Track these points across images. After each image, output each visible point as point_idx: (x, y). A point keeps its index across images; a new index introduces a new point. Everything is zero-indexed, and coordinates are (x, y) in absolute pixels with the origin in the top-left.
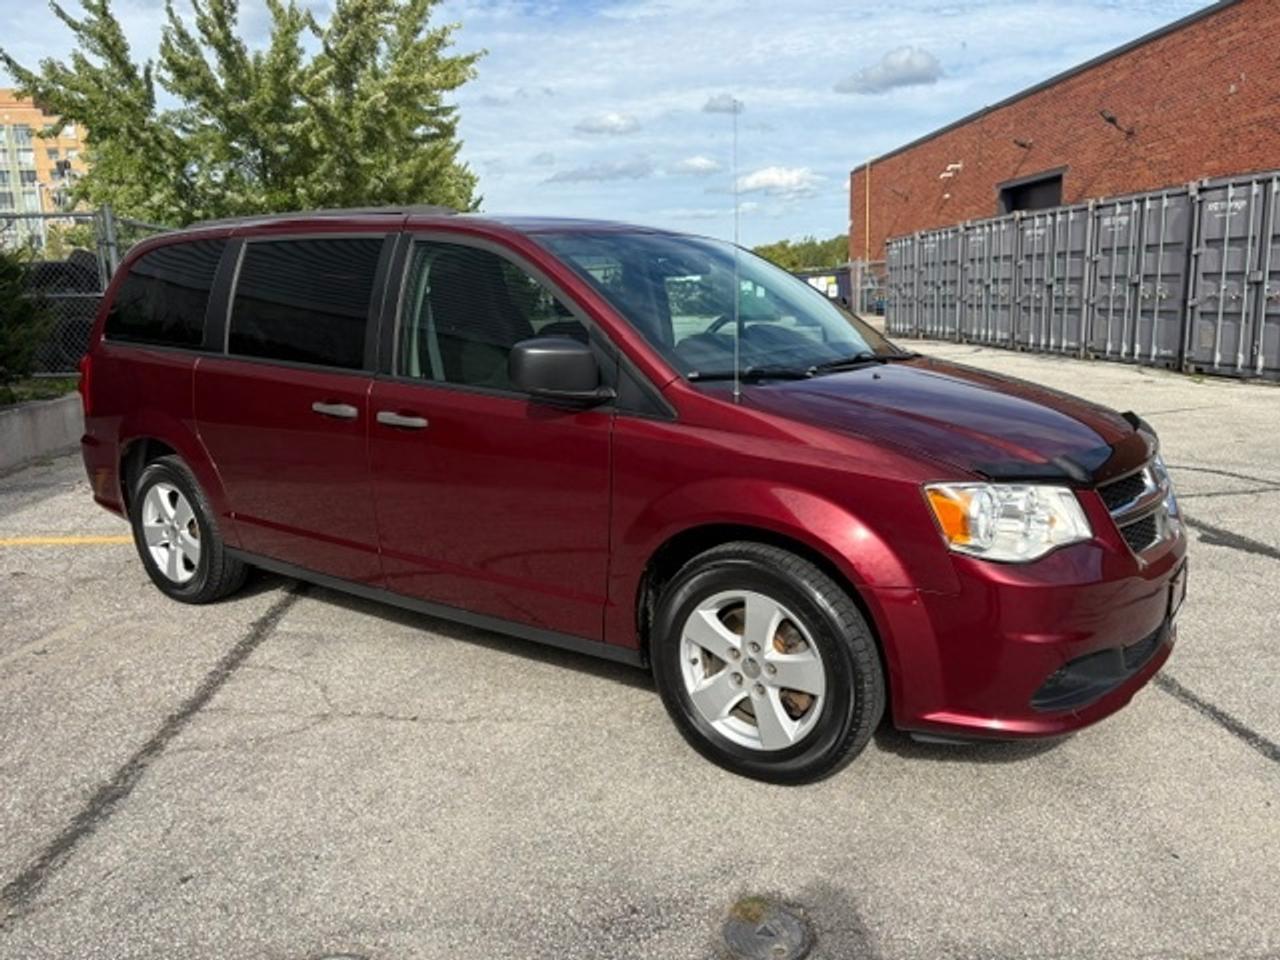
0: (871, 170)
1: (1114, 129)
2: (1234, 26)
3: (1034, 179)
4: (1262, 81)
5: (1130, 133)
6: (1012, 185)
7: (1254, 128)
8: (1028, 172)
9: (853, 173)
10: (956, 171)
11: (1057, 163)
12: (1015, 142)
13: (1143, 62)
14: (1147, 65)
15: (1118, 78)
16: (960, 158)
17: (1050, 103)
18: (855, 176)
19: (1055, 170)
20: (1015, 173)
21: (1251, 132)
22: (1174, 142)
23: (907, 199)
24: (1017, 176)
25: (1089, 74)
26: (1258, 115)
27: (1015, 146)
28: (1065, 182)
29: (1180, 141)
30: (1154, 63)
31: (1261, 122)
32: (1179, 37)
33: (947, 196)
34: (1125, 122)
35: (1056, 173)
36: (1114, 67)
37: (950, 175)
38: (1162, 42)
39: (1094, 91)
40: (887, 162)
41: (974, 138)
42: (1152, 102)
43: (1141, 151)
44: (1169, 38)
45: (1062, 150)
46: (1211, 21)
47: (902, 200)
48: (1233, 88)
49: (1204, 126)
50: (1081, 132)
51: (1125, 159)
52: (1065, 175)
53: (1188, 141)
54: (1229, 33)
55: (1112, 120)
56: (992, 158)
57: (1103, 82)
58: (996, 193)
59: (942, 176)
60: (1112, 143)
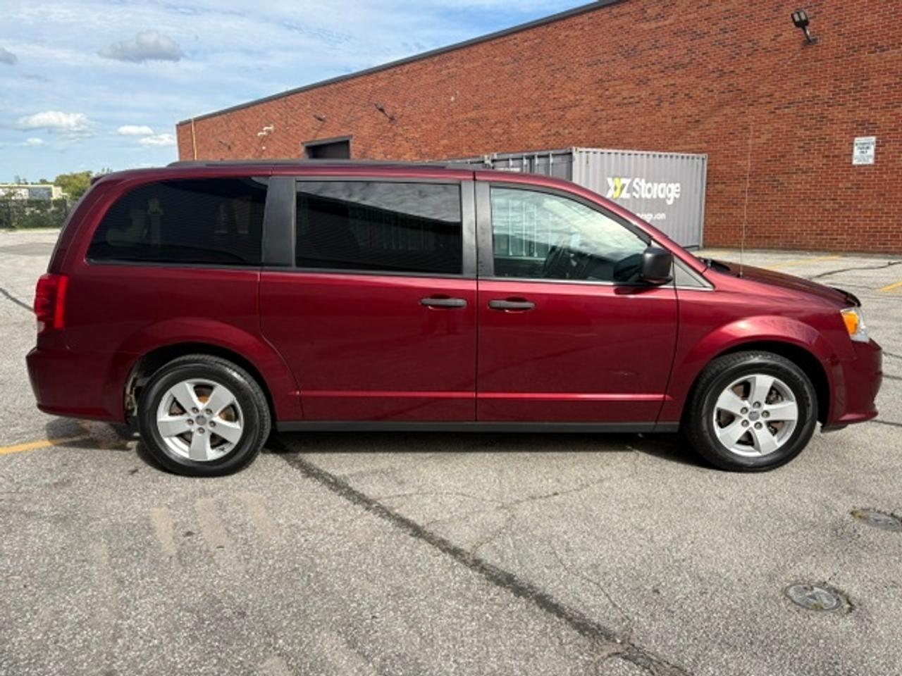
0: (195, 125)
1: (381, 115)
2: (449, 64)
3: (331, 141)
4: (469, 96)
5: (392, 119)
6: (314, 144)
7: (467, 123)
8: (324, 137)
9: (177, 126)
10: (269, 132)
11: (344, 133)
12: (315, 116)
13: (396, 77)
14: (399, 78)
15: (381, 84)
16: (271, 123)
17: (335, 93)
18: (181, 128)
19: (345, 137)
20: (315, 137)
21: (465, 125)
22: (420, 127)
23: (229, 148)
24: (317, 139)
25: (360, 79)
26: (469, 115)
27: (314, 118)
28: (351, 145)
29: (424, 126)
30: (403, 79)
31: (471, 120)
32: (417, 66)
33: (264, 148)
34: (389, 111)
35: (346, 139)
36: (377, 77)
37: (265, 133)
38: (407, 67)
39: (365, 90)
40: (209, 120)
41: (281, 111)
42: (404, 101)
43: (400, 130)
44: (411, 65)
45: (347, 125)
46: (436, 59)
47: (226, 149)
48: (453, 99)
49: (438, 119)
50: (359, 114)
51: (391, 135)
52: (351, 141)
53: (430, 126)
54: (447, 67)
55: (382, 110)
56: (296, 125)
57: (371, 85)
58: (302, 149)
59: (259, 134)
60: (381, 124)
